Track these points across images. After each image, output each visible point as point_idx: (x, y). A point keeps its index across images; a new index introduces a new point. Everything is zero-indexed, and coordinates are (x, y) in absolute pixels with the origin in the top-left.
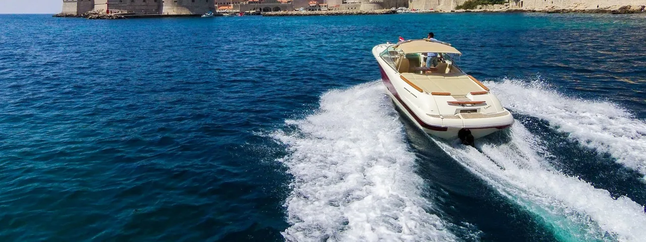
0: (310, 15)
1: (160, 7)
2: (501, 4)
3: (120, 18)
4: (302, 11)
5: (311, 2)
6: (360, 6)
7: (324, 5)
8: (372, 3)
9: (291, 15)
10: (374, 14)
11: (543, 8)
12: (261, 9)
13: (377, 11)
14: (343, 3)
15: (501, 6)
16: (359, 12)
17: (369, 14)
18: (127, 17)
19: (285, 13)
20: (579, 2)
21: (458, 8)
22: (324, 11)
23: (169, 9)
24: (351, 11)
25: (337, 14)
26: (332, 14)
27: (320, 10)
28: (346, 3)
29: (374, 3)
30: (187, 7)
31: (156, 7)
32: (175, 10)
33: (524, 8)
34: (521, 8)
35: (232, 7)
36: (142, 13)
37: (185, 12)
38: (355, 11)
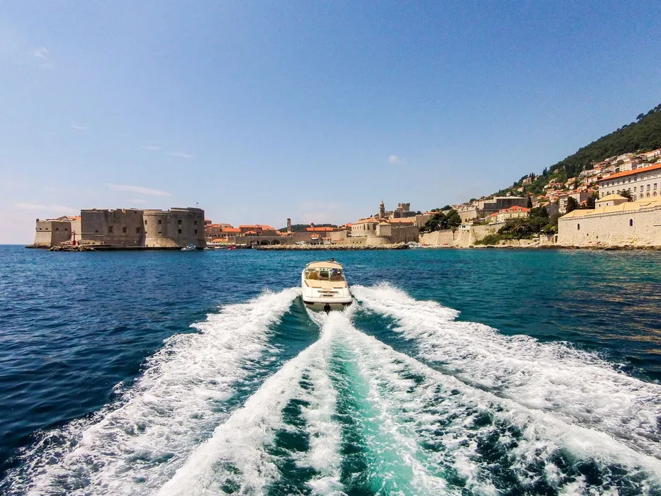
0: (311, 249)
1: (142, 238)
2: (529, 238)
3: (89, 250)
4: (303, 245)
5: (313, 236)
6: (366, 240)
7: (327, 238)
8: (379, 237)
9: (290, 249)
10: (384, 248)
11: (586, 244)
12: (258, 243)
13: (388, 246)
14: (348, 236)
15: (529, 241)
16: (366, 246)
17: (378, 249)
18: (98, 249)
19: (282, 246)
20: (635, 237)
21: (477, 243)
22: (326, 245)
23: (153, 241)
24: (357, 246)
25: (342, 249)
26: (336, 249)
27: (322, 244)
28: (351, 236)
29: (382, 236)
30: (173, 239)
31: (138, 239)
32: (159, 242)
33: (558, 243)
34: (555, 244)
35: (227, 240)
36: (121, 246)
37: (170, 244)
38: (361, 246)
